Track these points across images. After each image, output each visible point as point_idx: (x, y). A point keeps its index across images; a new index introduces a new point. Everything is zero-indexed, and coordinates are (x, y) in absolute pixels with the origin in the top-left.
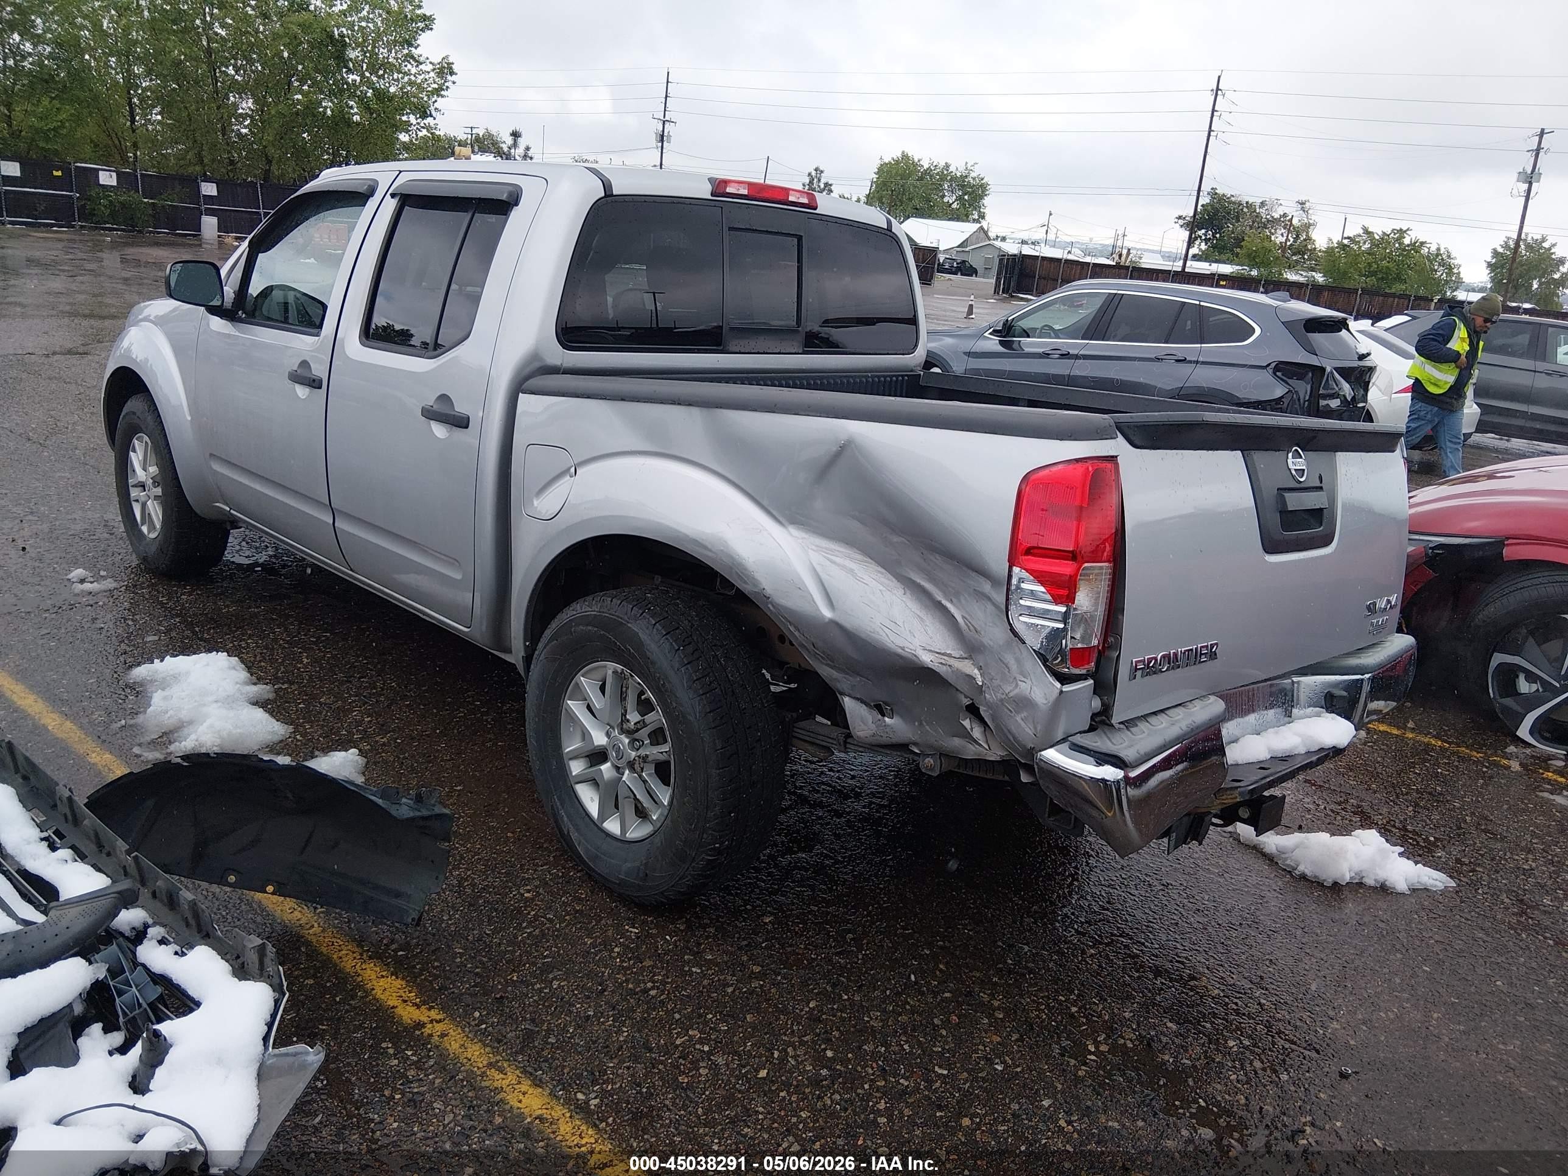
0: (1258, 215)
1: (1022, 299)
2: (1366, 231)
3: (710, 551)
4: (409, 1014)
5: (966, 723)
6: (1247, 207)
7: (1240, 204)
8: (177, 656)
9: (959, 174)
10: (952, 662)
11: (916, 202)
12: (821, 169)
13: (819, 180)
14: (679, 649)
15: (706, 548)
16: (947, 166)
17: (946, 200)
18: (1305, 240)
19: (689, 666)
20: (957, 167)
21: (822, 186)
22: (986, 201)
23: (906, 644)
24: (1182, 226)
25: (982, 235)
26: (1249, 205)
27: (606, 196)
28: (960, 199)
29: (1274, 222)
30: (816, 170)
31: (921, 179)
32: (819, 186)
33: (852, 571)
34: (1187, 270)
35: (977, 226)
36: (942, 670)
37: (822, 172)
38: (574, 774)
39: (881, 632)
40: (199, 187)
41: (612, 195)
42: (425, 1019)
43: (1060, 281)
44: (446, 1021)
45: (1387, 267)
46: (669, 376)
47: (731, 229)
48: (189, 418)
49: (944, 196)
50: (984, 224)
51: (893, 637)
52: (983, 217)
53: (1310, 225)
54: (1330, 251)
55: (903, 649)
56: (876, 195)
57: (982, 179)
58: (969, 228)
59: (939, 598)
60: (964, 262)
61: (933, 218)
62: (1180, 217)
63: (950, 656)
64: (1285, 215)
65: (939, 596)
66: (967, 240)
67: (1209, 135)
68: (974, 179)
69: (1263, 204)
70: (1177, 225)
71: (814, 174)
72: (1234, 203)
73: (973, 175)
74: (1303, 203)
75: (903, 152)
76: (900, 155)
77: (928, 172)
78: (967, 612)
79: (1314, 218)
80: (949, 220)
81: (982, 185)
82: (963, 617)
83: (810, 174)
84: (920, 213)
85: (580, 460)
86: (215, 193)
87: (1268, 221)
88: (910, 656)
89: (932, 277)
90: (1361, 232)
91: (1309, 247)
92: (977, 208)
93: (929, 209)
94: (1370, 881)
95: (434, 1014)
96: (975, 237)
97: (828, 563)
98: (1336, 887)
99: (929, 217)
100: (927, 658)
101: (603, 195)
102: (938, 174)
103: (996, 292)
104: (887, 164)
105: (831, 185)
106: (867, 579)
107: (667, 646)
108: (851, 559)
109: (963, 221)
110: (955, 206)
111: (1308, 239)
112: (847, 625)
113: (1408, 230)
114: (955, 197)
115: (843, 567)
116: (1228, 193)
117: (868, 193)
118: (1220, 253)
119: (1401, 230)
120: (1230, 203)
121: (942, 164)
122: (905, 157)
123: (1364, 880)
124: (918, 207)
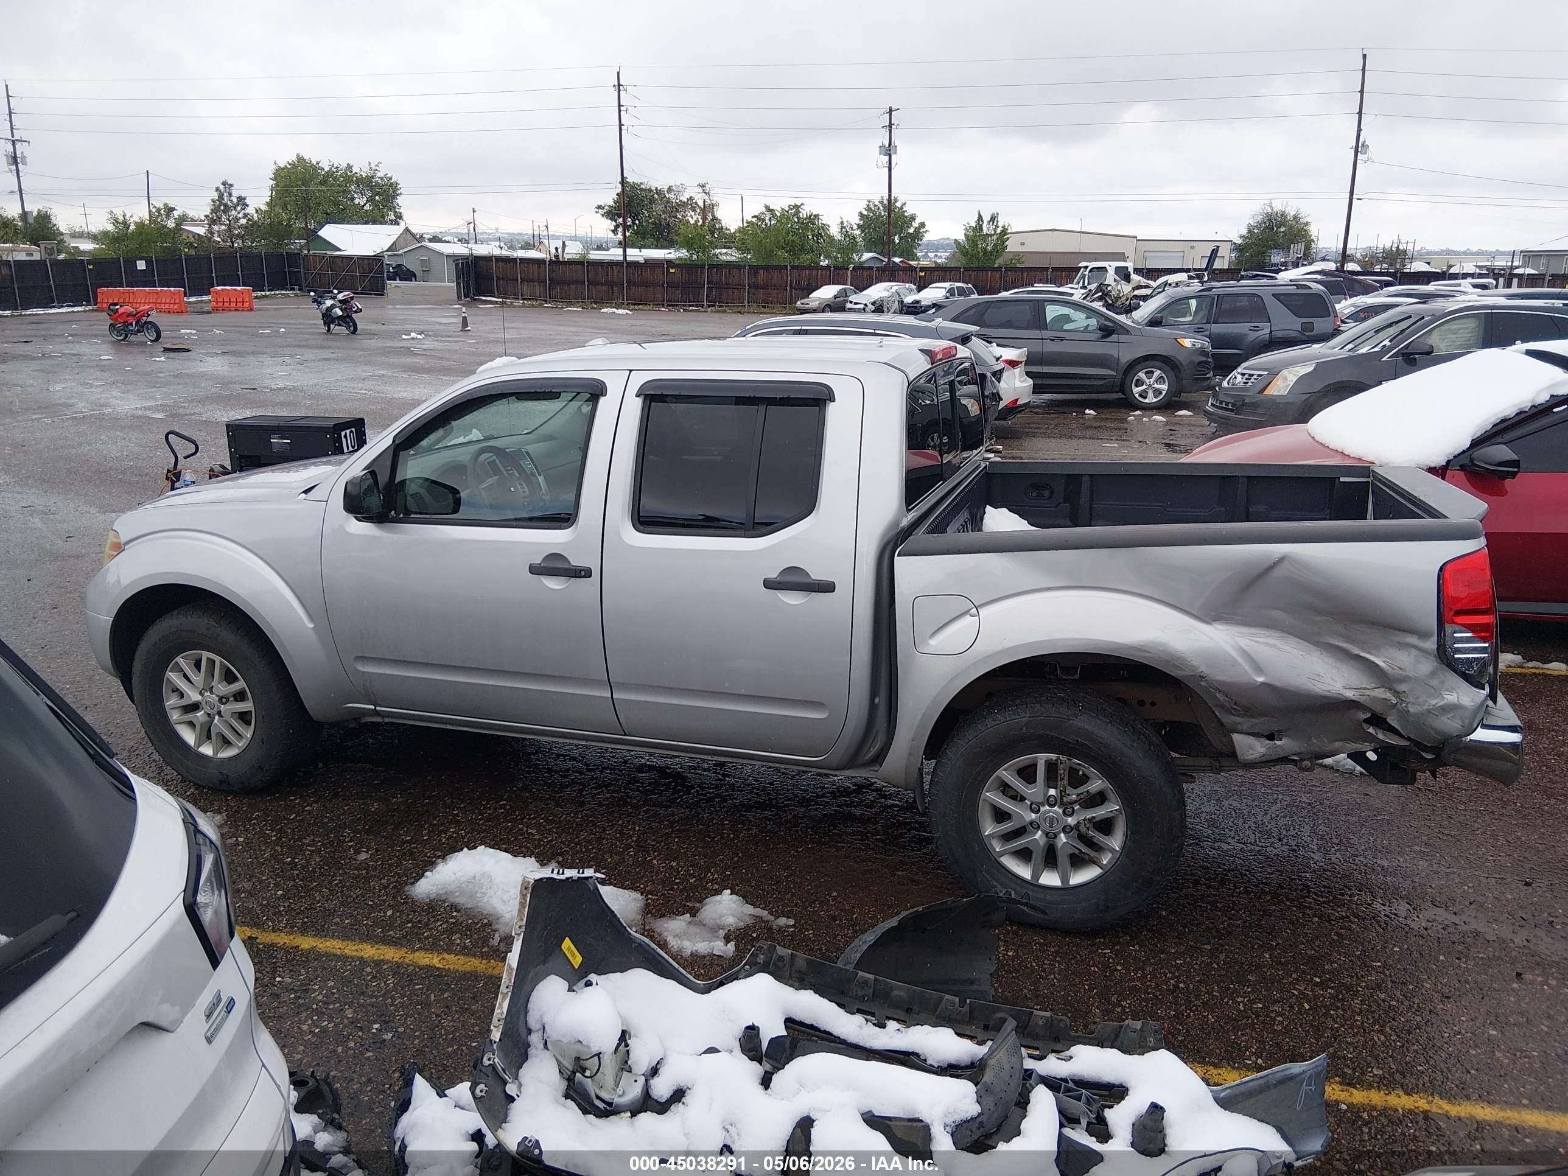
0: (668, 201)
1: (486, 302)
2: (768, 208)
3: (1149, 652)
5: (1371, 730)
6: (657, 193)
7: (650, 190)
9: (364, 175)
10: (1367, 692)
12: (230, 182)
13: (230, 195)
15: (1145, 651)
16: (349, 167)
17: (356, 201)
18: (712, 220)
20: (361, 168)
21: (235, 200)
22: (400, 200)
23: (1331, 688)
24: (603, 215)
25: (409, 237)
26: (659, 192)
28: (371, 200)
29: (683, 205)
30: (224, 184)
31: (324, 182)
32: (232, 201)
33: (1275, 645)
34: (628, 258)
35: (399, 227)
36: (1361, 699)
37: (231, 185)
39: (1309, 684)
43: (519, 281)
45: (793, 241)
49: (353, 199)
50: (406, 225)
51: (1319, 685)
52: (401, 218)
53: (713, 205)
54: (741, 230)
55: (1329, 691)
56: (279, 202)
57: (391, 179)
58: (394, 231)
59: (1357, 652)
60: (399, 266)
61: (348, 223)
62: (599, 207)
63: (1365, 689)
64: (691, 198)
65: (1356, 651)
66: (395, 243)
67: (621, 130)
68: (382, 179)
69: (670, 189)
70: (599, 215)
71: (222, 187)
72: (645, 190)
73: (379, 174)
74: (703, 186)
75: (298, 155)
76: (295, 159)
77: (330, 174)
78: (1386, 657)
79: (715, 199)
80: (366, 223)
81: (392, 184)
82: (1384, 662)
83: (217, 189)
84: (331, 218)
85: (981, 603)
87: (679, 205)
88: (1335, 695)
89: (383, 288)
90: (764, 209)
91: (717, 226)
92: (392, 208)
93: (345, 215)
96: (402, 240)
97: (1254, 644)
100: (1350, 694)
102: (341, 176)
103: (459, 297)
104: (283, 169)
105: (245, 199)
106: (1289, 649)
108: (1270, 636)
109: (382, 224)
110: (367, 207)
111: (714, 219)
112: (1278, 684)
113: (802, 204)
114: (365, 199)
115: (1267, 644)
116: (637, 181)
117: (268, 200)
118: (644, 238)
119: (796, 205)
120: (641, 190)
121: (344, 165)
122: (300, 159)
124: (329, 211)
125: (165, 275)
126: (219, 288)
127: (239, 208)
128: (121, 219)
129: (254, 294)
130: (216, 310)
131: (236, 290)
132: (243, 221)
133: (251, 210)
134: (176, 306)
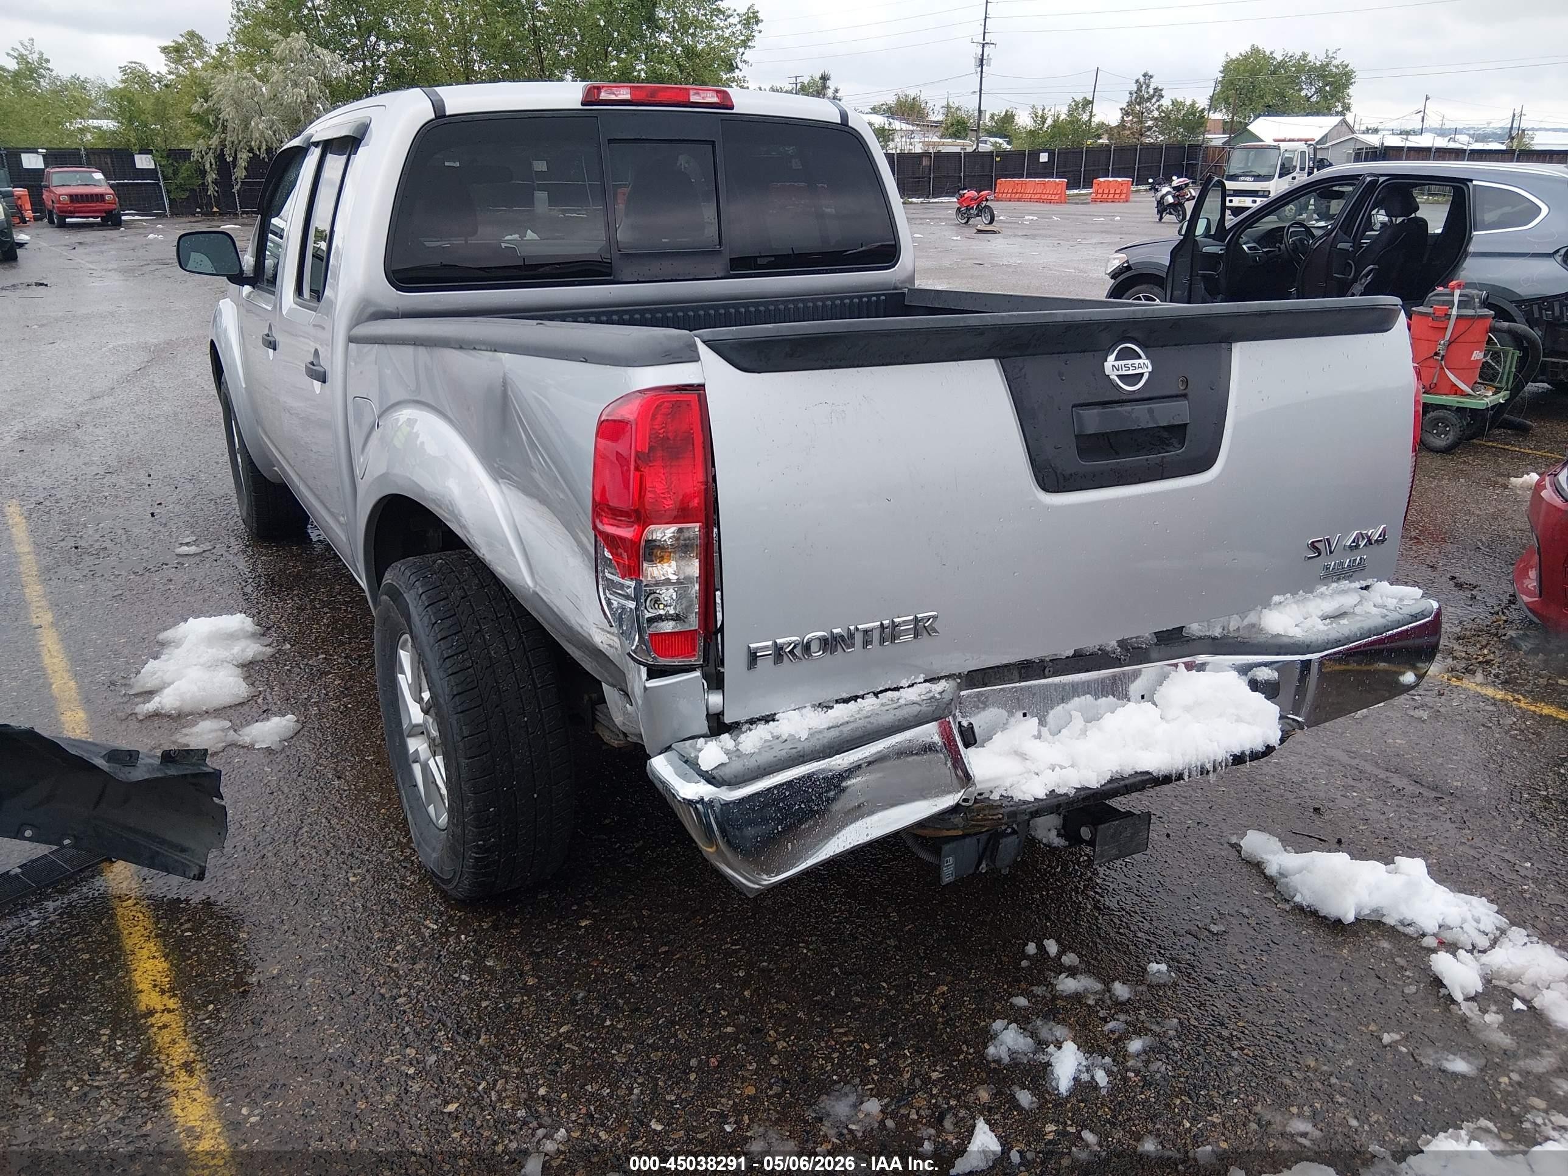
4: (149, 999)
8: (199, 617)
9: (1318, 64)
11: (1268, 100)
12: (1153, 74)
13: (1149, 86)
14: (436, 623)
16: (1305, 56)
17: (1303, 93)
19: (441, 642)
20: (1316, 56)
21: (1153, 92)
22: (1352, 90)
23: (584, 621)
25: (1345, 129)
27: (437, 117)
28: (1320, 90)
30: (1146, 75)
31: (1274, 73)
32: (1148, 93)
35: (1339, 118)
36: (610, 653)
37: (1154, 77)
38: (411, 752)
39: (567, 607)
40: (531, 165)
41: (445, 116)
42: (160, 1007)
44: (177, 1012)
46: (518, 315)
47: (610, 141)
48: (244, 386)
49: (1300, 89)
50: (1350, 118)
51: (576, 614)
52: (1349, 109)
55: (581, 626)
56: (1222, 96)
57: (1347, 67)
58: (1326, 123)
61: (1289, 115)
66: (1326, 136)
68: (1337, 67)
71: (1142, 79)
73: (1335, 62)
75: (1253, 46)
76: (1249, 49)
77: (1282, 64)
80: (1307, 115)
81: (1346, 74)
84: (1271, 110)
85: (379, 412)
86: (545, 169)
88: (587, 636)
92: (1341, 99)
93: (1283, 106)
94: (1390, 920)
95: (172, 1004)
96: (1335, 132)
98: (1336, 926)
99: (1283, 114)
100: (598, 639)
101: (433, 116)
102: (1293, 66)
104: (1234, 61)
105: (1161, 91)
106: (556, 542)
107: (426, 619)
108: (544, 519)
109: (1324, 115)
110: (1314, 99)
112: (545, 597)
114: (1314, 90)
115: (538, 529)
117: (1211, 94)
121: (1298, 54)
122: (1255, 50)
123: (1384, 920)
124: (1271, 103)
125: (1065, 167)
126: (1101, 179)
127: (1154, 100)
128: (1040, 113)
129: (1134, 188)
130: (1094, 201)
131: (1117, 181)
132: (1156, 114)
133: (1166, 102)
134: (1057, 197)
